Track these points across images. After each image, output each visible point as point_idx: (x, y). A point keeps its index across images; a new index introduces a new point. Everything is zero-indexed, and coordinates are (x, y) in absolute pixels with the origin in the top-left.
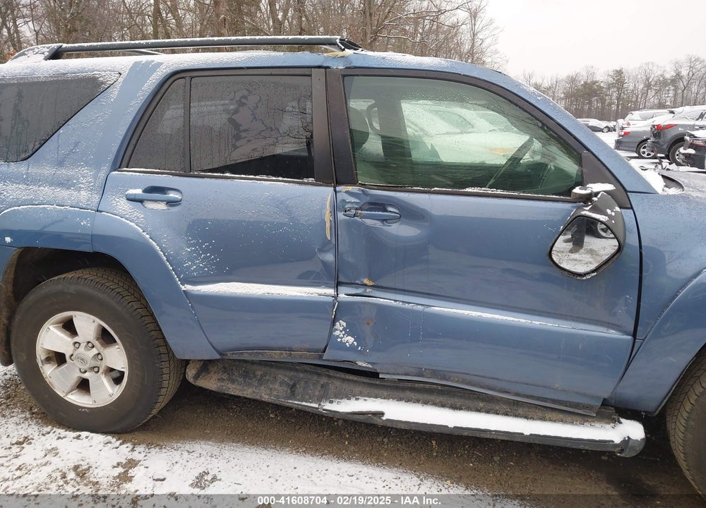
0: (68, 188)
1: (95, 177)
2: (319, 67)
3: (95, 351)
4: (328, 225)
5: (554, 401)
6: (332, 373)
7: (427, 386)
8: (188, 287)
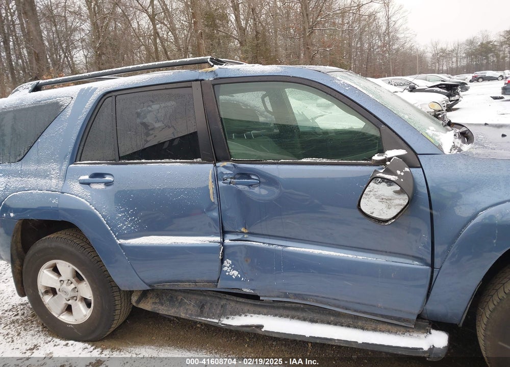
0: (45, 178)
1: (60, 169)
2: (197, 80)
3: (73, 286)
4: (211, 191)
5: (382, 316)
6: (227, 296)
7: (293, 305)
8: (122, 241)
